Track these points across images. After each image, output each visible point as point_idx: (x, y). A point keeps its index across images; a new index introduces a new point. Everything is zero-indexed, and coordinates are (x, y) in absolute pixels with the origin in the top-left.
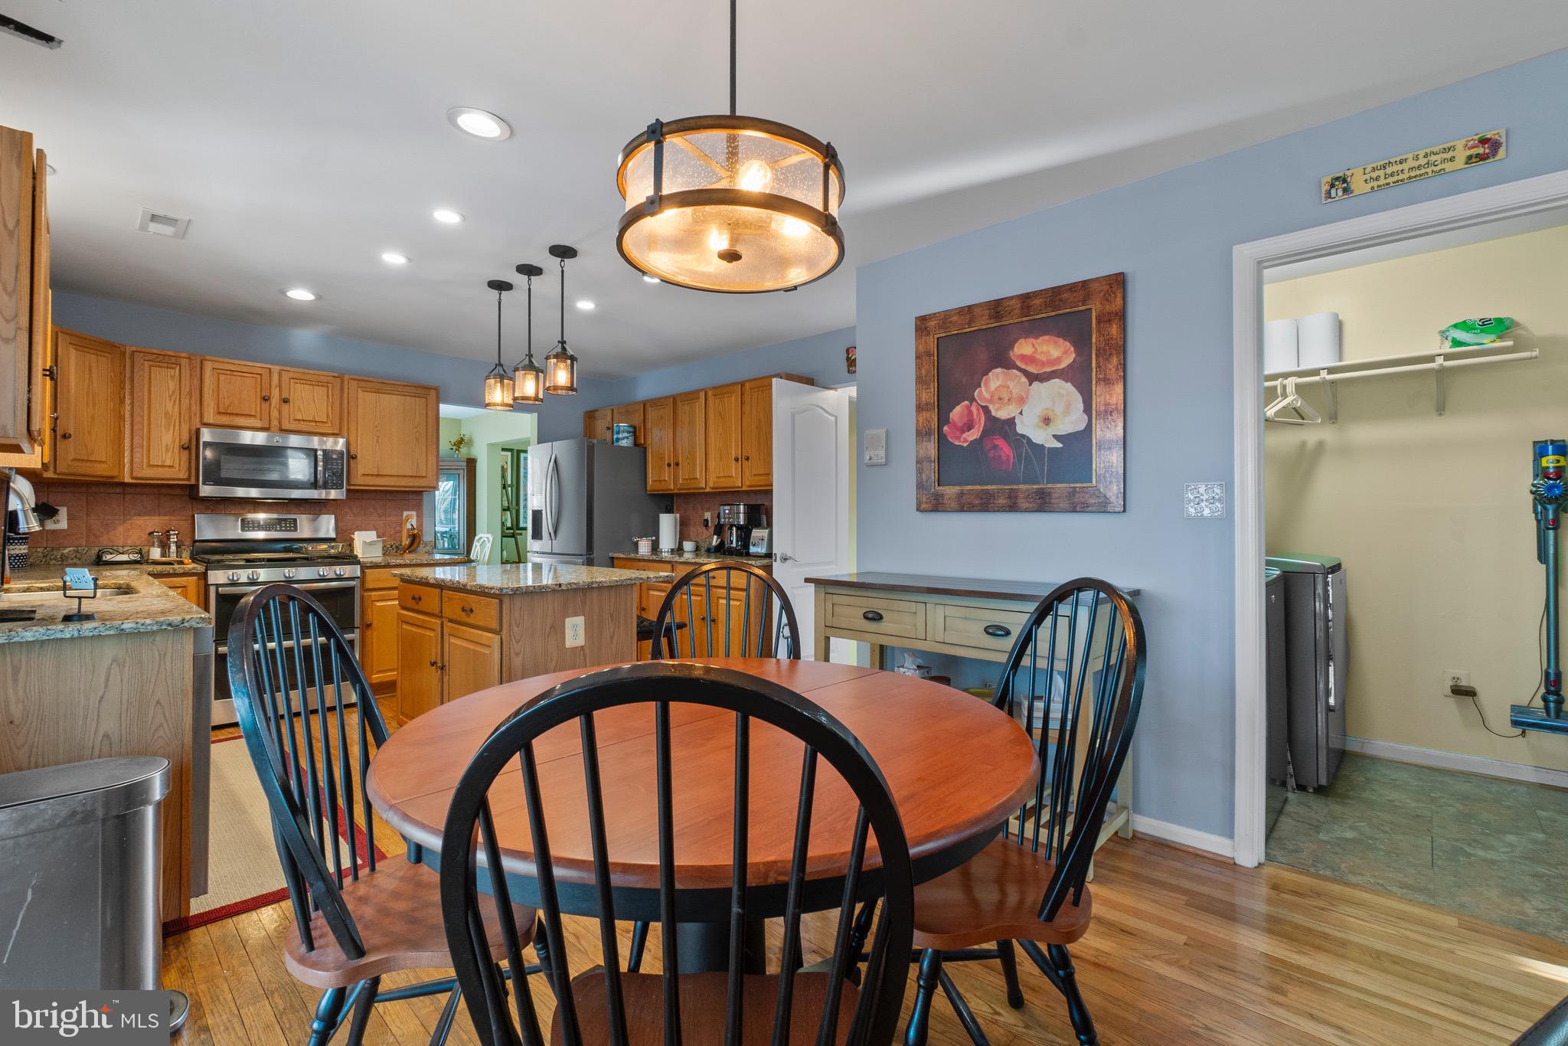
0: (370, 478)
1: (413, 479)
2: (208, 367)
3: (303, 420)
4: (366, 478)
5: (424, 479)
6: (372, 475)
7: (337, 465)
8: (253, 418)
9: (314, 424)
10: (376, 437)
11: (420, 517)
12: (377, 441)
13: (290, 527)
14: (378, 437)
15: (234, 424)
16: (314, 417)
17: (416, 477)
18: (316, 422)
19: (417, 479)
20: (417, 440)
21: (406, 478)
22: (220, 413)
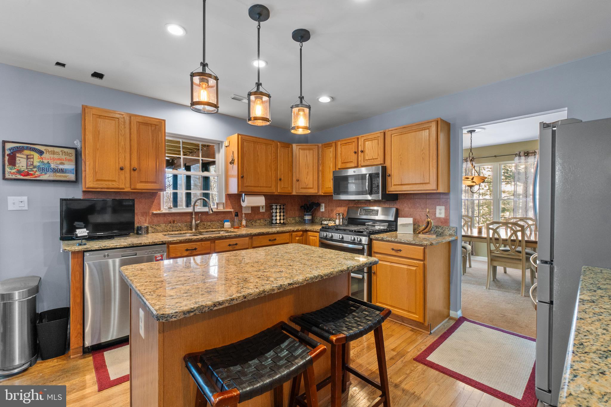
0: (398, 187)
1: (422, 185)
2: (339, 143)
3: (369, 160)
4: (396, 187)
5: (429, 185)
6: (399, 185)
7: (377, 181)
8: (352, 163)
9: (373, 160)
10: (400, 162)
11: (447, 210)
12: (401, 164)
13: (375, 214)
14: (401, 161)
15: (346, 167)
16: (373, 157)
17: (423, 183)
18: (373, 159)
19: (424, 185)
20: (423, 159)
21: (417, 185)
22: (342, 163)
